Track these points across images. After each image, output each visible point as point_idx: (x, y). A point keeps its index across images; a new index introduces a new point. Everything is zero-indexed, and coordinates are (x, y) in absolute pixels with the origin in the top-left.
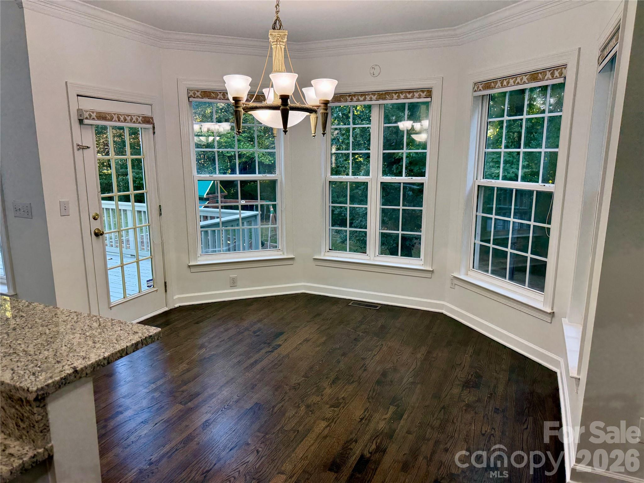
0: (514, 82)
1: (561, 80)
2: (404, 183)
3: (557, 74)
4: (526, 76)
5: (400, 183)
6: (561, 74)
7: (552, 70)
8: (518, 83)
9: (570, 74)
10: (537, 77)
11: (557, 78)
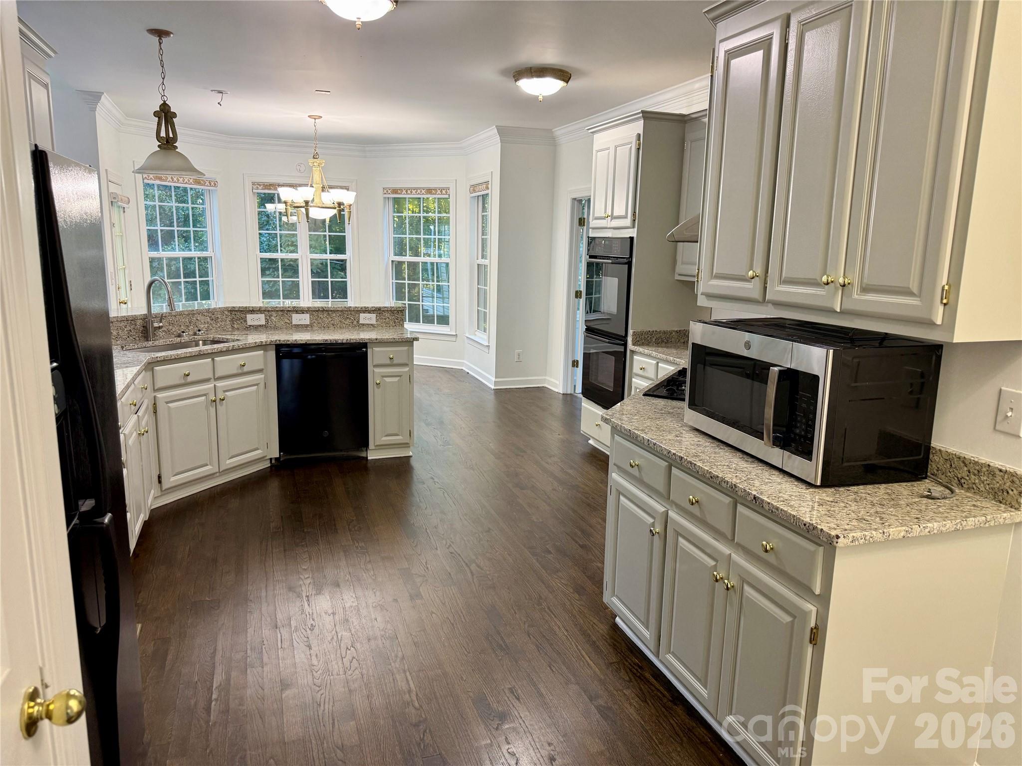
0: (416, 192)
1: (447, 196)
2: (330, 260)
3: (444, 192)
4: (424, 190)
5: (327, 260)
6: (446, 192)
7: (442, 189)
8: (419, 193)
9: (452, 192)
10: (431, 192)
11: (444, 194)
